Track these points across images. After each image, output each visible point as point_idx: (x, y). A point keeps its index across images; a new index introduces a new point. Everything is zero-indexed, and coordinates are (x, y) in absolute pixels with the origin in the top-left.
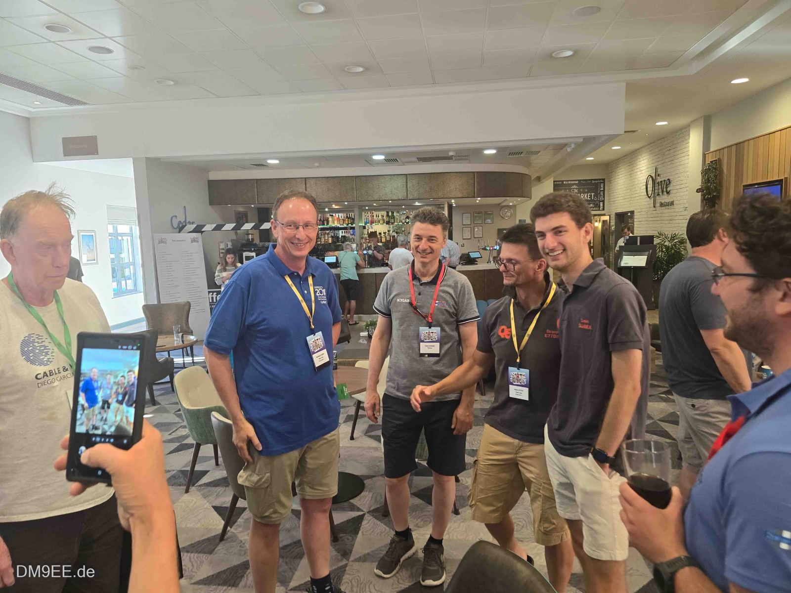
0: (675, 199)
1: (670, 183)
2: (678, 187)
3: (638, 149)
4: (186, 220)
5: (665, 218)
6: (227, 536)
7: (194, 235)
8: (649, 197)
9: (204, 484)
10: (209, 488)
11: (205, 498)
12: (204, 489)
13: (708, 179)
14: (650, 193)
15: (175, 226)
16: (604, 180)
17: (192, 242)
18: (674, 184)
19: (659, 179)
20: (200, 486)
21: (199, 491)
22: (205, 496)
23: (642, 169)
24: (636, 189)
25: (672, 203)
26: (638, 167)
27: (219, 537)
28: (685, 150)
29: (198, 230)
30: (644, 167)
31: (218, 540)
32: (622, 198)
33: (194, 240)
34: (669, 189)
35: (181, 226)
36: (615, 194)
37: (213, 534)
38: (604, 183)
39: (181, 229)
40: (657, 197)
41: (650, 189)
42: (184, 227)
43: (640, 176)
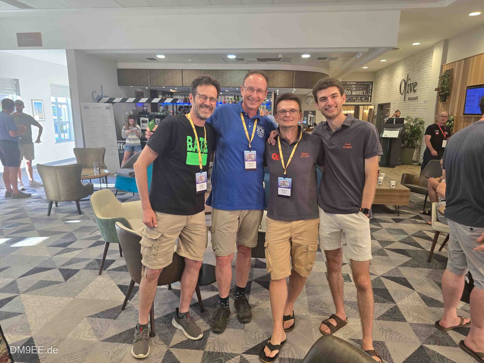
0: (419, 95)
1: (416, 84)
2: (422, 87)
3: (397, 62)
4: (102, 94)
5: (411, 108)
6: (127, 306)
7: (108, 104)
8: (401, 94)
9: (112, 269)
10: (115, 272)
11: (112, 279)
12: (112, 272)
13: (443, 81)
14: (402, 91)
15: (95, 98)
16: (372, 82)
17: (106, 109)
18: (420, 85)
19: (409, 82)
20: (109, 270)
21: (108, 274)
22: (112, 278)
23: (398, 75)
24: (394, 88)
25: (416, 98)
26: (396, 74)
27: (122, 307)
28: (429, 63)
29: (111, 101)
30: (400, 75)
31: (120, 310)
32: (383, 94)
33: (107, 108)
34: (415, 89)
35: (99, 98)
36: (379, 92)
37: (117, 305)
38: (372, 84)
39: (99, 100)
40: (407, 94)
41: (402, 88)
42: (101, 99)
43: (396, 80)
